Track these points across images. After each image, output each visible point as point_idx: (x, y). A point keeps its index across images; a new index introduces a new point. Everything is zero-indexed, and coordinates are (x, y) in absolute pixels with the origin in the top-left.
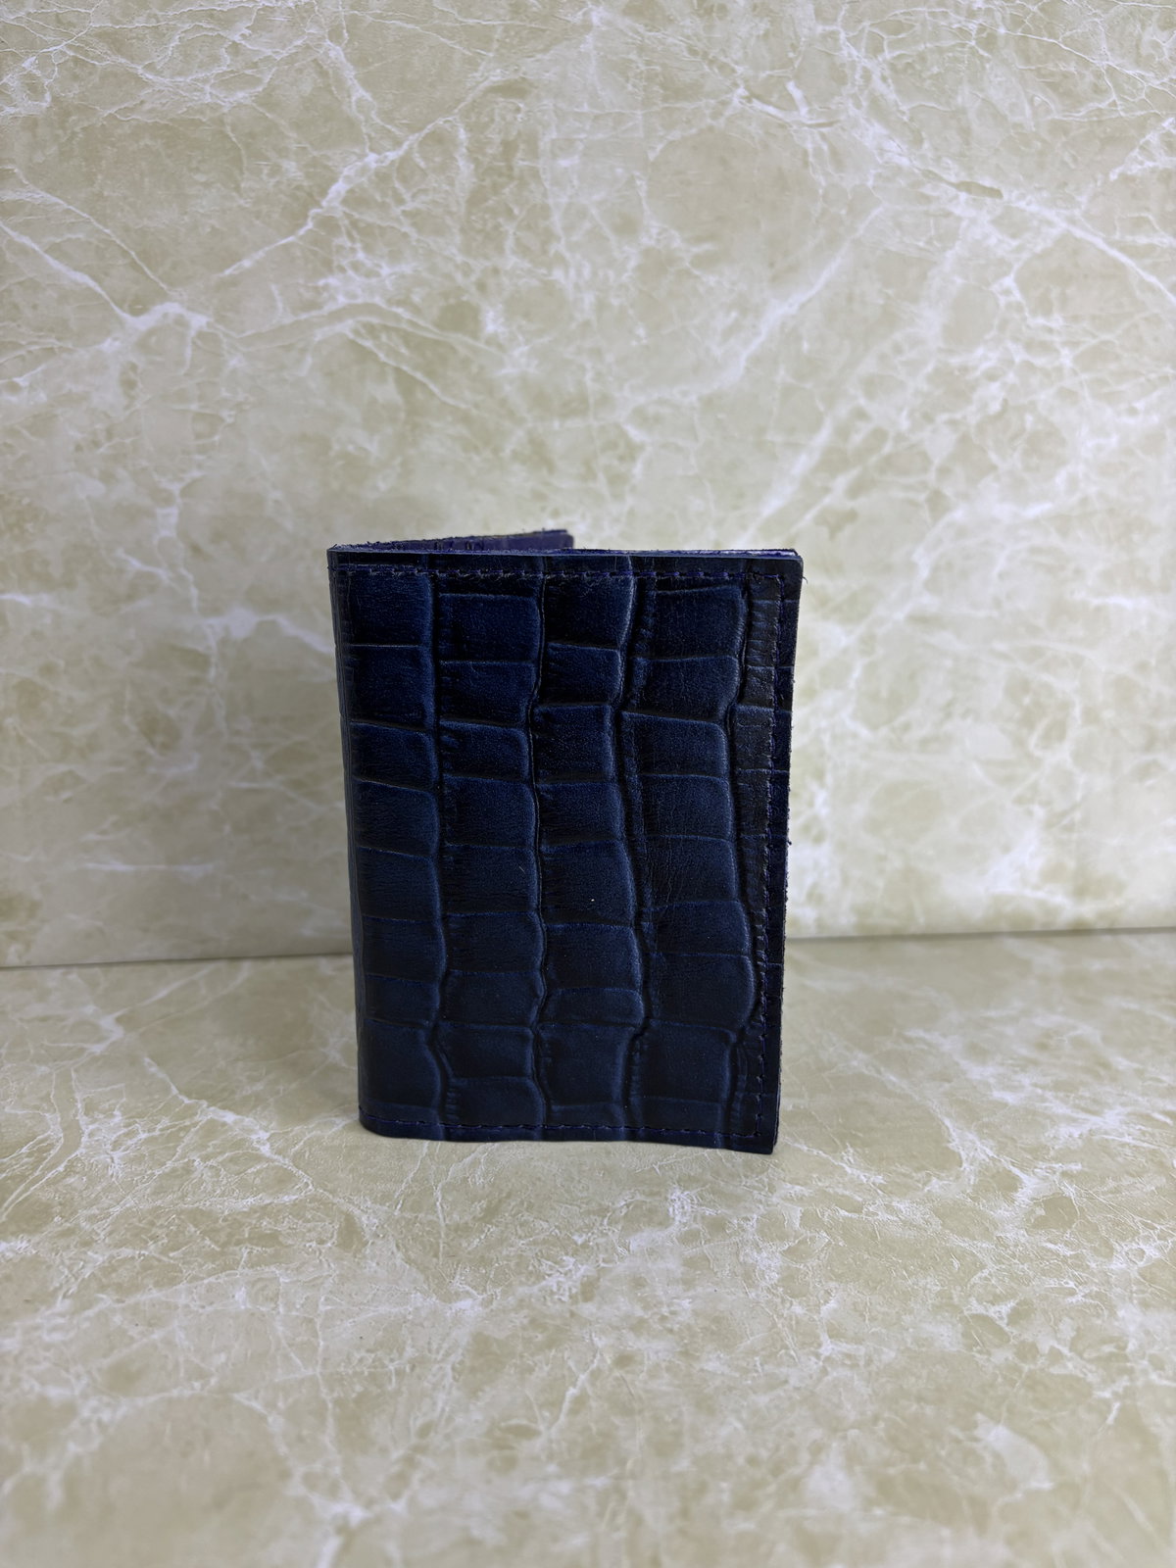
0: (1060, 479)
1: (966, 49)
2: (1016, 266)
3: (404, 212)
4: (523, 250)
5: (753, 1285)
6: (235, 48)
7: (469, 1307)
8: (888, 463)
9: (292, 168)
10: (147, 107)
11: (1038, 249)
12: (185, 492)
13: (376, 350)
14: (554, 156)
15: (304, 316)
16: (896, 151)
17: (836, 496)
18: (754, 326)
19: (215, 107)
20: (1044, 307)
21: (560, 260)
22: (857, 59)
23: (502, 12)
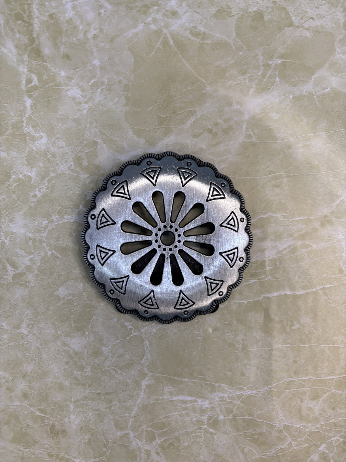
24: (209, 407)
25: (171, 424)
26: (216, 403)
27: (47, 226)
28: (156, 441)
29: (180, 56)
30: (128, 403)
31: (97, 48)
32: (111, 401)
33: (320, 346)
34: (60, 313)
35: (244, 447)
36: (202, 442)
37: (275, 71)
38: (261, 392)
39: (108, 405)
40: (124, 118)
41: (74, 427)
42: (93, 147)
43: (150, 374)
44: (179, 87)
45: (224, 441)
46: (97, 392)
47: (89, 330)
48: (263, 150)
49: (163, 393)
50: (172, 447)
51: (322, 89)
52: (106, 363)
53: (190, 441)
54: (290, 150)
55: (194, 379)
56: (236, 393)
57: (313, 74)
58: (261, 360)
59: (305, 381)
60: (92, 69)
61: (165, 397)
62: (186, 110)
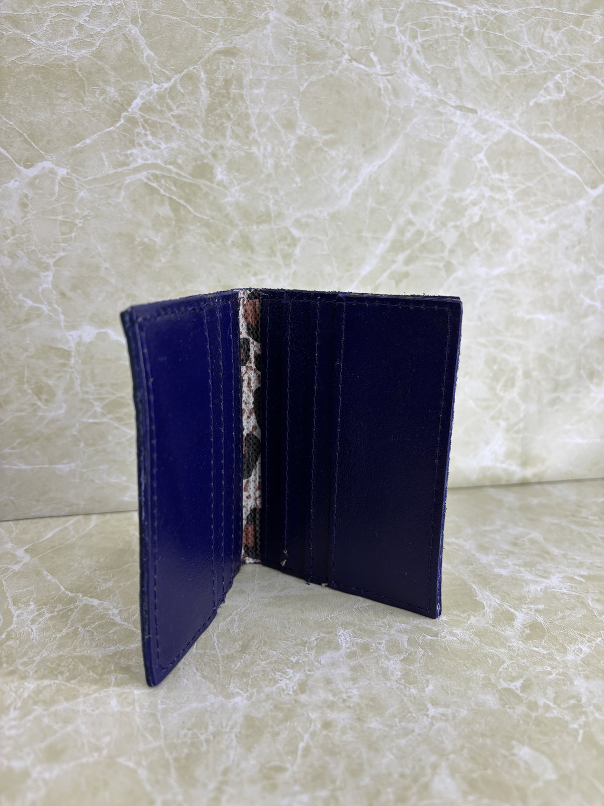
0: (509, 256)
1: (459, 38)
2: (485, 148)
3: (172, 115)
4: (236, 137)
5: (388, 679)
6: (80, 27)
7: (240, 700)
8: (424, 248)
9: (112, 91)
10: (33, 57)
11: (496, 140)
12: (55, 264)
13: (158, 188)
14: (252, 88)
15: (119, 170)
16: (425, 89)
17: (398, 265)
18: (355, 177)
19: (69, 58)
20: (499, 169)
21: (255, 142)
22: (404, 42)
23: (223, 12)
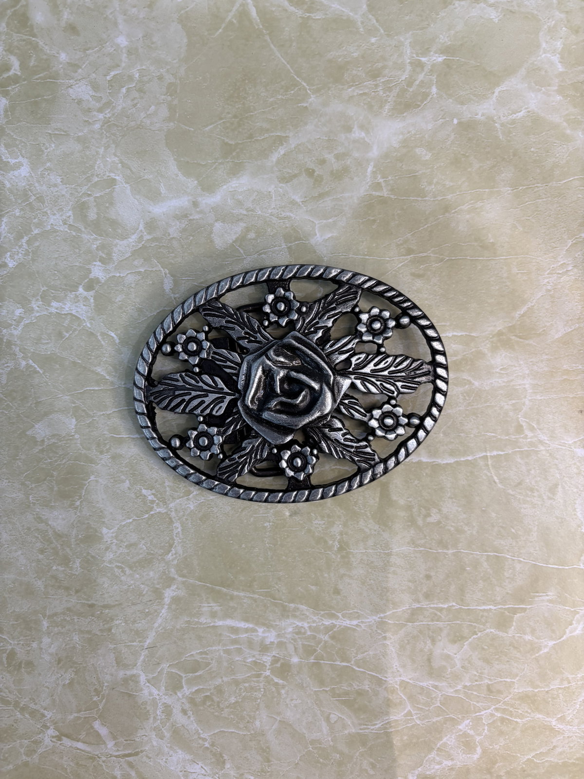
24: (276, 641)
25: (209, 664)
26: (288, 636)
27: (21, 318)
28: (182, 691)
29: (267, 38)
30: (140, 625)
31: (125, 17)
32: (112, 620)
33: (472, 554)
34: (35, 466)
35: (330, 713)
36: (260, 698)
37: (431, 75)
38: (366, 623)
39: (106, 626)
40: (164, 141)
41: (47, 658)
42: (108, 189)
43: (180, 579)
44: (262, 94)
45: (296, 700)
46: (90, 603)
47: (81, 498)
48: (399, 212)
49: (200, 612)
50: (208, 703)
51: (510, 112)
52: (107, 554)
53: (240, 696)
54: (447, 215)
55: (254, 593)
56: (324, 623)
57: (498, 85)
58: (370, 570)
59: (441, 610)
60: (114, 52)
61: (203, 620)
62: (272, 134)
